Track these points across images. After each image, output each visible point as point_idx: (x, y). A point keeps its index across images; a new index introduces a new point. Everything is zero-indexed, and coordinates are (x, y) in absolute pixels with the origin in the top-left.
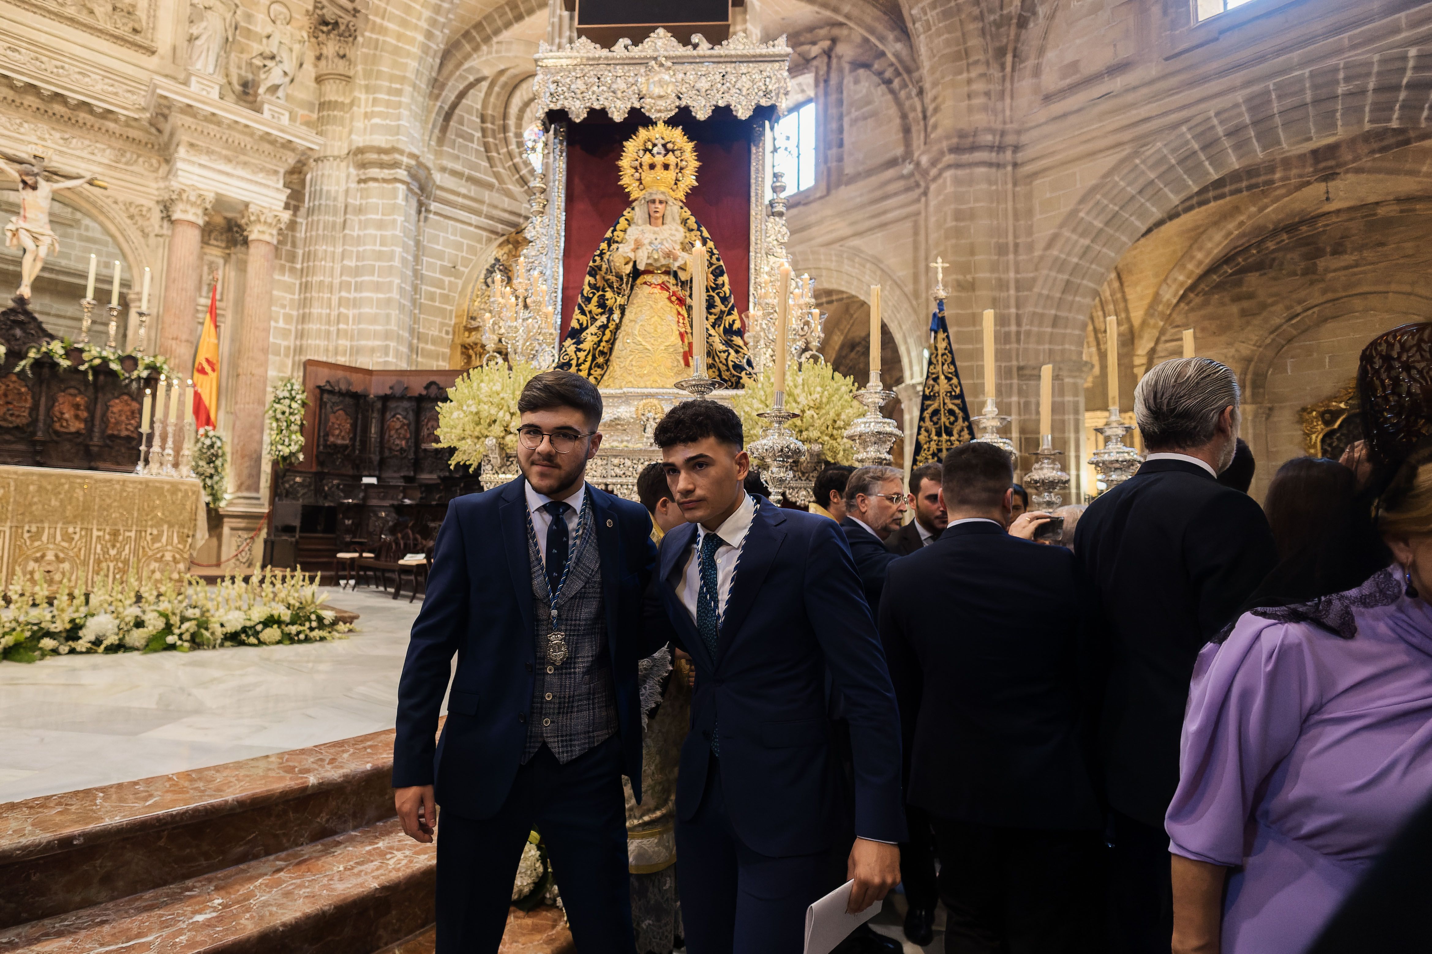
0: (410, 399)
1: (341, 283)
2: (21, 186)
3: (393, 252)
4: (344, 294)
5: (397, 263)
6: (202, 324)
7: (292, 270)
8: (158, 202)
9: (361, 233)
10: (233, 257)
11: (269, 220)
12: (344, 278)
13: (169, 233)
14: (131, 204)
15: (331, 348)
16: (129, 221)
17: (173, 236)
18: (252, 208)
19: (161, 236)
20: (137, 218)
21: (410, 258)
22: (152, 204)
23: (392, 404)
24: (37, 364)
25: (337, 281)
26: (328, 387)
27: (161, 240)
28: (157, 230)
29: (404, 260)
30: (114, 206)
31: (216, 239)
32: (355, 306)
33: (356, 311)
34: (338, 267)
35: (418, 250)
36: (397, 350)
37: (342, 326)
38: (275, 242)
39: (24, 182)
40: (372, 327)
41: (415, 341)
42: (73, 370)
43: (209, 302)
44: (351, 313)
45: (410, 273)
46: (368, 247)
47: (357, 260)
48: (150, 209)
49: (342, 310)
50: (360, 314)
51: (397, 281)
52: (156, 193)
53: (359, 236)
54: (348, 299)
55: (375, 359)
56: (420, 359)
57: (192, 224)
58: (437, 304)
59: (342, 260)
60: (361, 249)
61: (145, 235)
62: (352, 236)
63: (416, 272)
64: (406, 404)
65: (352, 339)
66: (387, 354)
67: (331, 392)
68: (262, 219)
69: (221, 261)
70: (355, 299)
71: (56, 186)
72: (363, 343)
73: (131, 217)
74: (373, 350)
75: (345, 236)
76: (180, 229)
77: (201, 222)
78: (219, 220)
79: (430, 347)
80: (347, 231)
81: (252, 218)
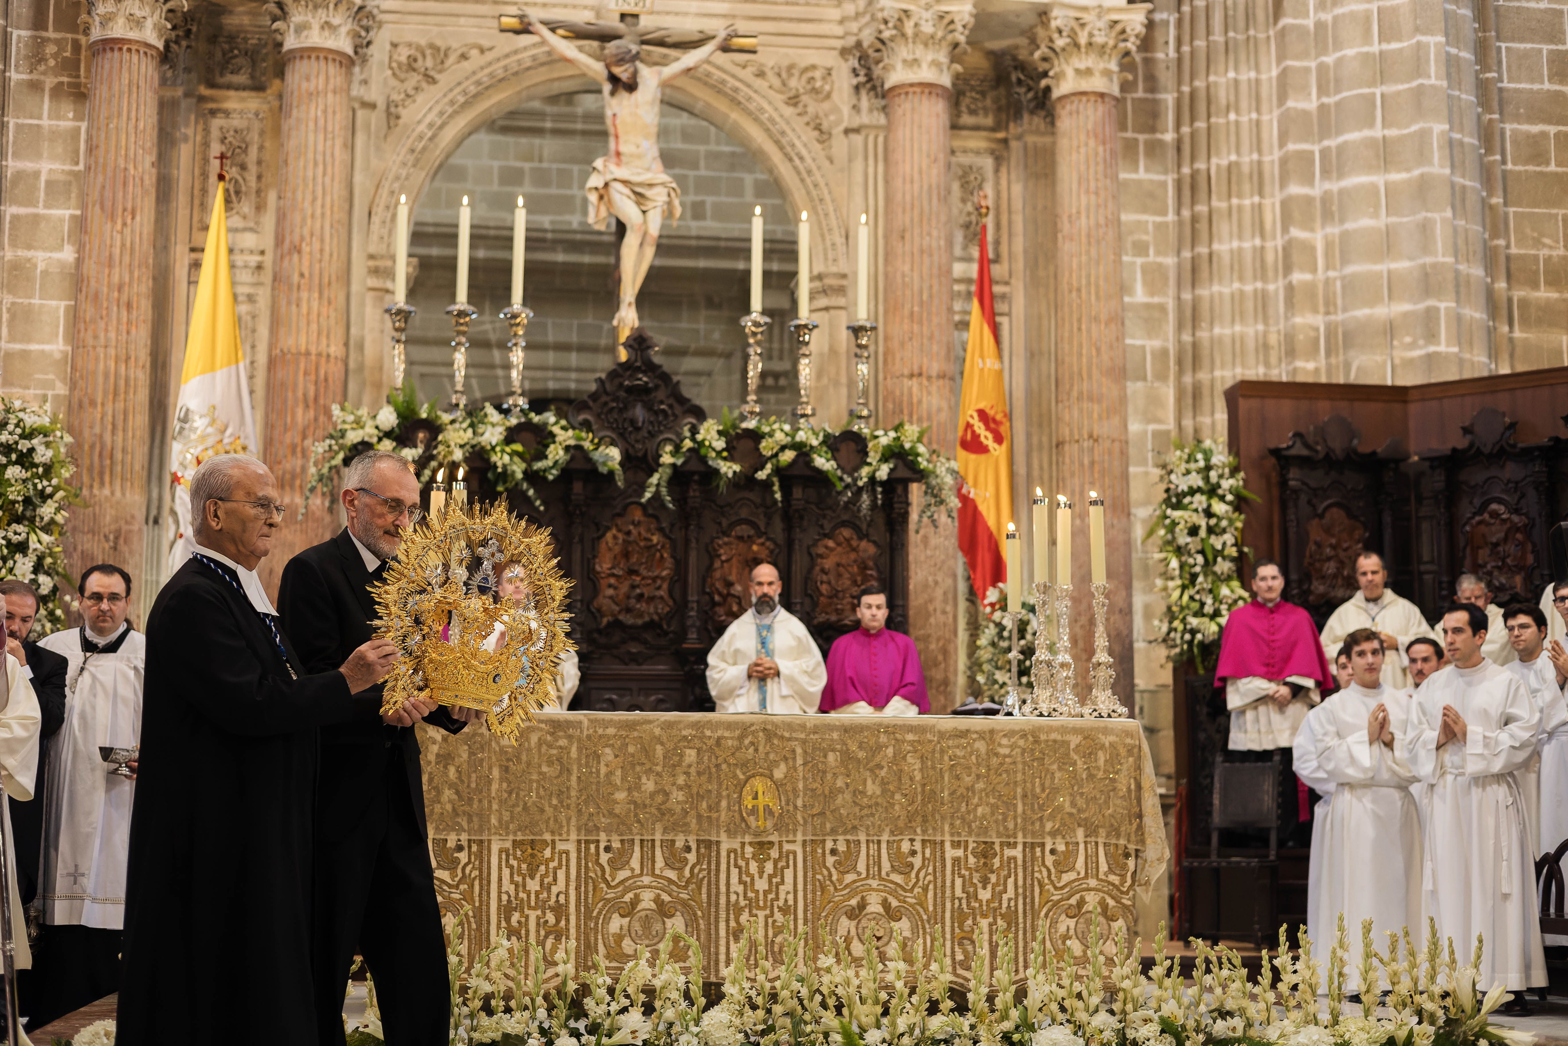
0: (1527, 455)
1: (1284, 162)
2: (607, 87)
3: (1419, 53)
4: (1295, 189)
5: (1434, 78)
6: (964, 325)
7: (1154, 149)
8: (844, 52)
9: (1326, 17)
10: (1014, 144)
11: (1099, 39)
12: (1291, 147)
13: (882, 120)
14: (790, 68)
15: (1273, 339)
16: (789, 111)
17: (888, 128)
18: (1059, 18)
19: (857, 131)
20: (805, 99)
21: (1467, 55)
22: (831, 59)
23: (1476, 476)
24: (678, 476)
25: (1272, 157)
26: (1299, 450)
27: (857, 139)
28: (848, 119)
29: (1451, 65)
30: (758, 83)
31: (972, 112)
32: (1328, 216)
33: (1334, 230)
34: (1271, 119)
35: (1484, 28)
36: (1459, 318)
37: (1298, 277)
38: (1116, 91)
39: (614, 79)
40: (1381, 267)
41: (1501, 285)
42: (746, 481)
43: (973, 270)
44: (1318, 237)
45: (1468, 97)
46: (1350, 52)
47: (1322, 90)
48: (829, 72)
49: (1296, 232)
50: (1345, 236)
51: (1439, 127)
52: (839, 30)
53: (1320, 26)
54: (1309, 200)
55: (1400, 354)
56: (1517, 334)
57: (928, 87)
58: (1552, 168)
59: (1282, 98)
60: (1329, 59)
61: (823, 134)
62: (1302, 31)
63: (1483, 89)
64: (1511, 471)
65: (1330, 306)
66: (1431, 336)
67: (1304, 462)
68: (1083, 40)
69: (988, 163)
70: (1326, 199)
71: (669, 71)
72: (1361, 313)
73: (794, 100)
74: (1390, 330)
75: (1282, 34)
76: (904, 107)
77: (946, 80)
78: (977, 61)
79: (1544, 294)
80: (1285, 21)
81: (1060, 42)
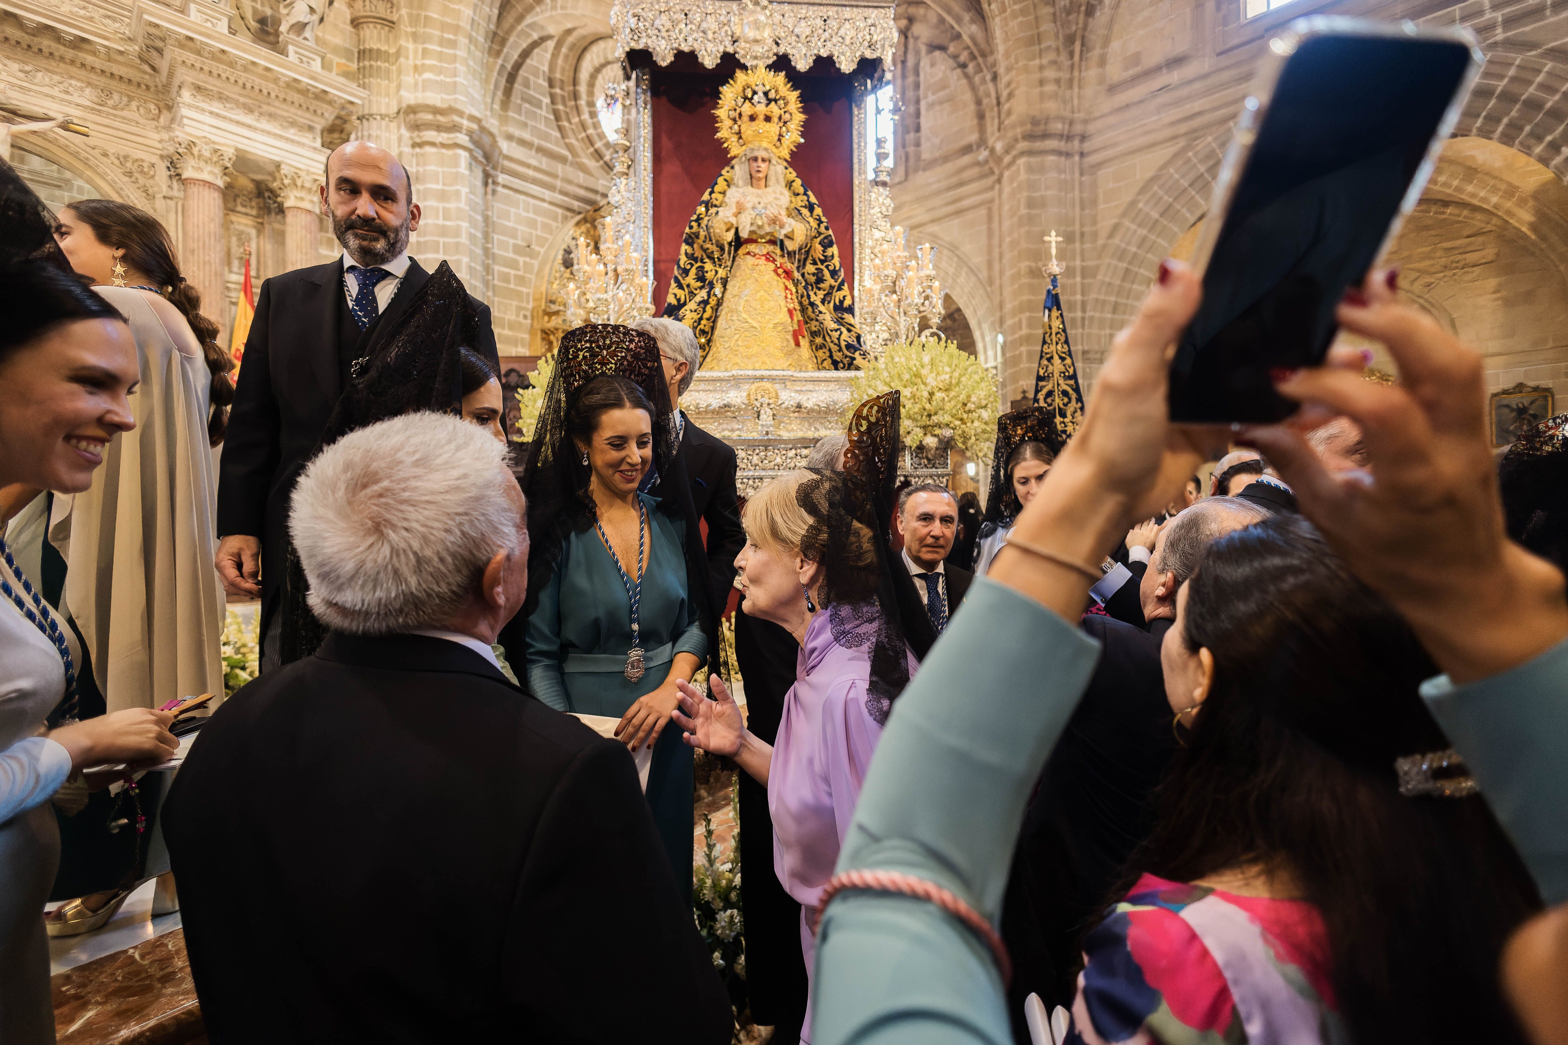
3: (458, 227)
5: (464, 239)
6: (235, 303)
8: (162, 157)
10: (267, 226)
11: (308, 185)
13: (181, 195)
14: (126, 157)
16: (126, 179)
17: (185, 198)
18: (285, 170)
19: (171, 198)
20: (136, 175)
21: (479, 235)
22: (155, 159)
27: (171, 203)
28: (165, 190)
29: (472, 237)
30: (104, 159)
31: (244, 206)
35: (487, 225)
38: (317, 211)
43: (241, 279)
45: (479, 251)
46: (430, 221)
48: (153, 165)
51: (466, 260)
52: (160, 146)
57: (210, 185)
58: (513, 287)
61: (151, 196)
63: (486, 251)
68: (299, 183)
69: (253, 232)
71: (17, 128)
73: (129, 174)
76: (193, 190)
77: (220, 183)
78: (244, 182)
79: (507, 332)
81: (286, 182)
